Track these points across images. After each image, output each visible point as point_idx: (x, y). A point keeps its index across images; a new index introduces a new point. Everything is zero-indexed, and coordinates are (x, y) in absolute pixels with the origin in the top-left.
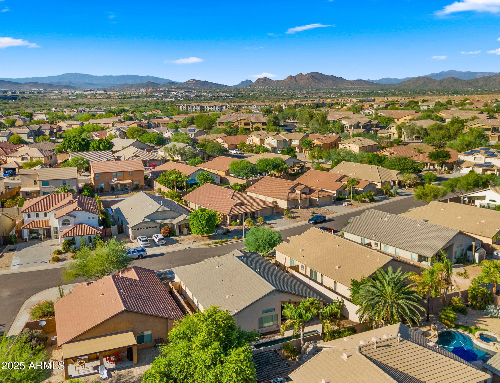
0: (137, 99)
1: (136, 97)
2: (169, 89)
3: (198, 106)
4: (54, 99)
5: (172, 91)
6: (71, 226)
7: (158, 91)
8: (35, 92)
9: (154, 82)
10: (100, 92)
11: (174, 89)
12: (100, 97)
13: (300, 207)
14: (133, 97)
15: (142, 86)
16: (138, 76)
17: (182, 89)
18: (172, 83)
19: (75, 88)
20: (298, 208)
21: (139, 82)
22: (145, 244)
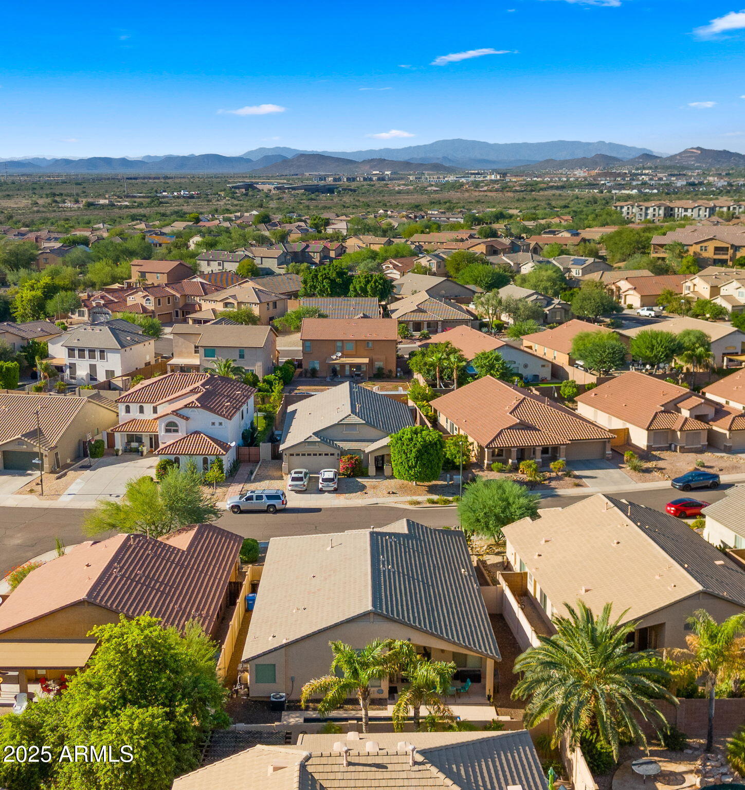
0: (558, 192)
1: (557, 188)
2: (637, 169)
3: (659, 207)
4: (399, 192)
5: (642, 175)
6: (181, 434)
7: (612, 175)
8: (374, 178)
9: (614, 154)
10: (493, 177)
11: (650, 168)
12: (486, 188)
13: (681, 448)
14: (552, 187)
15: (582, 163)
16: (579, 143)
17: (665, 168)
18: (648, 156)
19: (450, 170)
20: (675, 451)
21: (580, 154)
22: (296, 486)
